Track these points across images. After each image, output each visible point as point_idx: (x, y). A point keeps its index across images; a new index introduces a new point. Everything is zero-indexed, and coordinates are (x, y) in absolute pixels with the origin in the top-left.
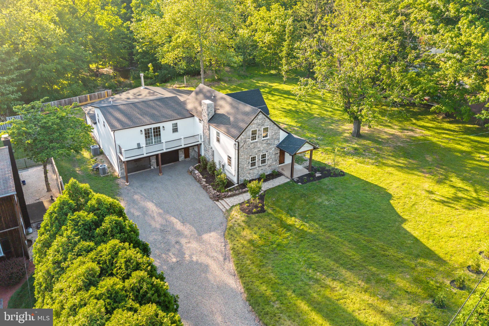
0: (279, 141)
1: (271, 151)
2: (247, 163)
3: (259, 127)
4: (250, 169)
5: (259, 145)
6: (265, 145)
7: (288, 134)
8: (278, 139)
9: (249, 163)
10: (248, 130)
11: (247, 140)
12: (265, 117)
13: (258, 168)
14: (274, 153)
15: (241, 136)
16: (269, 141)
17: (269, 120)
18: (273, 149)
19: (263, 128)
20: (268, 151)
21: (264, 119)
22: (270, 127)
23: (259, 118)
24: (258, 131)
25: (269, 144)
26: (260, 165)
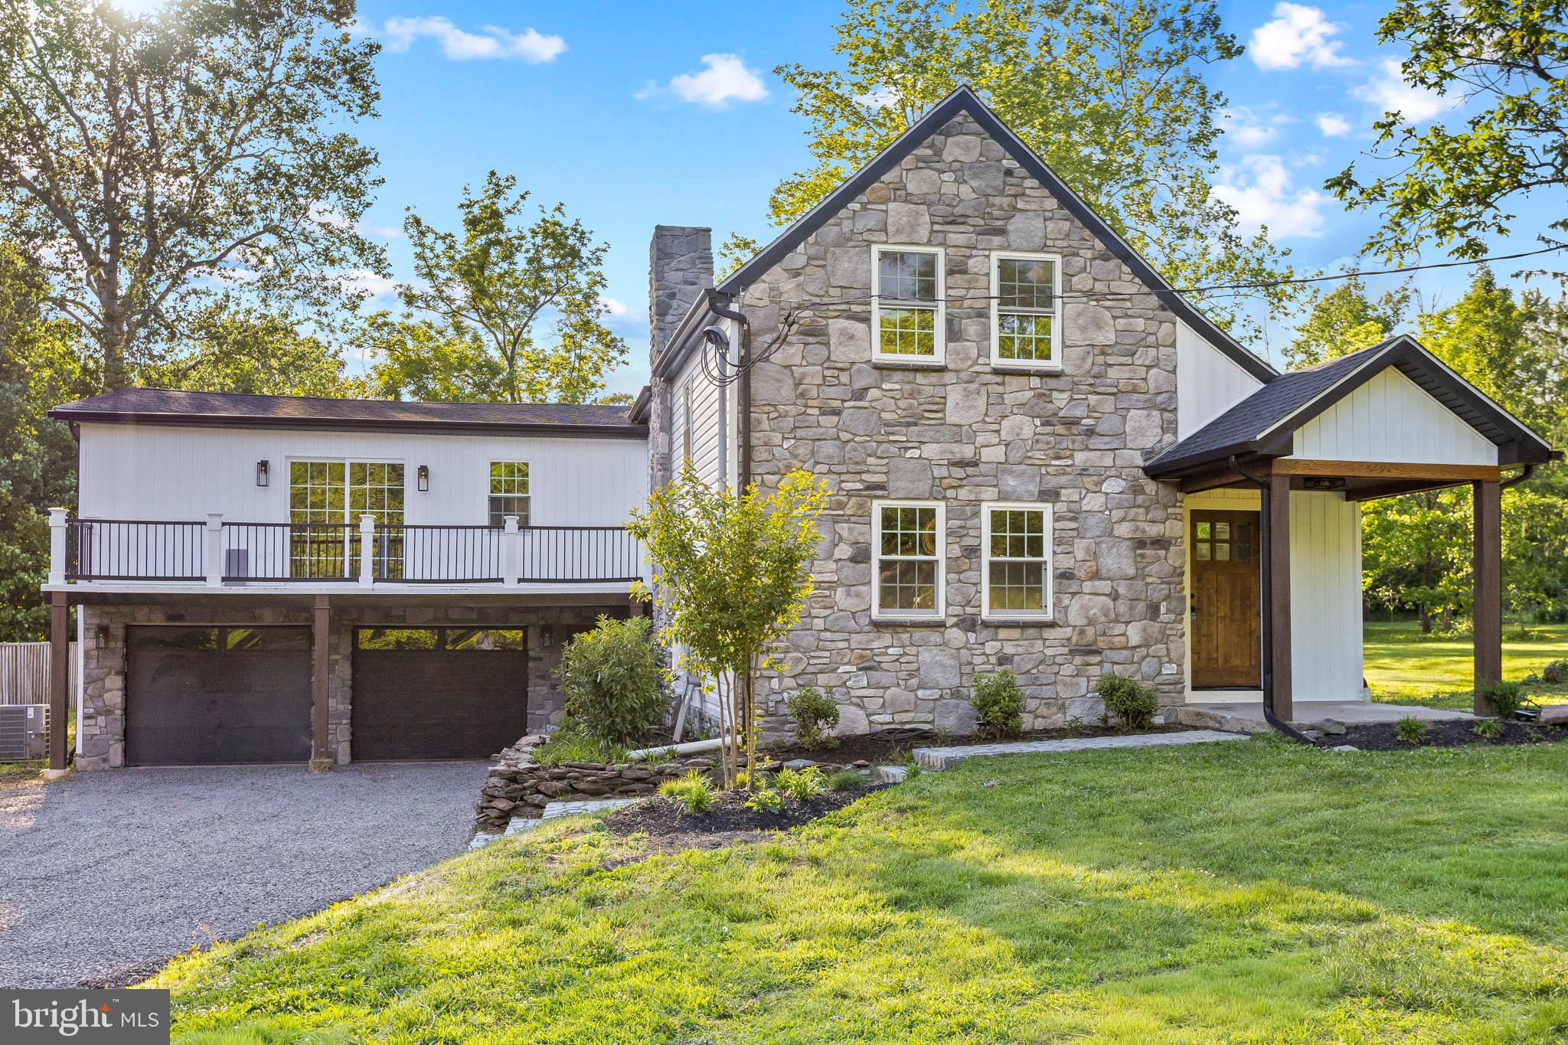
0: (1171, 427)
1: (1093, 502)
2: (844, 551)
3: (957, 237)
4: (879, 626)
5: (960, 408)
6: (1027, 427)
7: (1255, 386)
8: (1166, 406)
9: (861, 556)
10: (843, 241)
11: (836, 325)
12: (1009, 163)
13: (955, 635)
14: (1124, 530)
15: (775, 273)
16: (1061, 399)
17: (1052, 203)
18: (1112, 486)
19: (995, 256)
20: (1064, 494)
21: (999, 182)
22: (1065, 265)
23: (947, 156)
24: (950, 272)
25: (1071, 422)
26: (985, 614)
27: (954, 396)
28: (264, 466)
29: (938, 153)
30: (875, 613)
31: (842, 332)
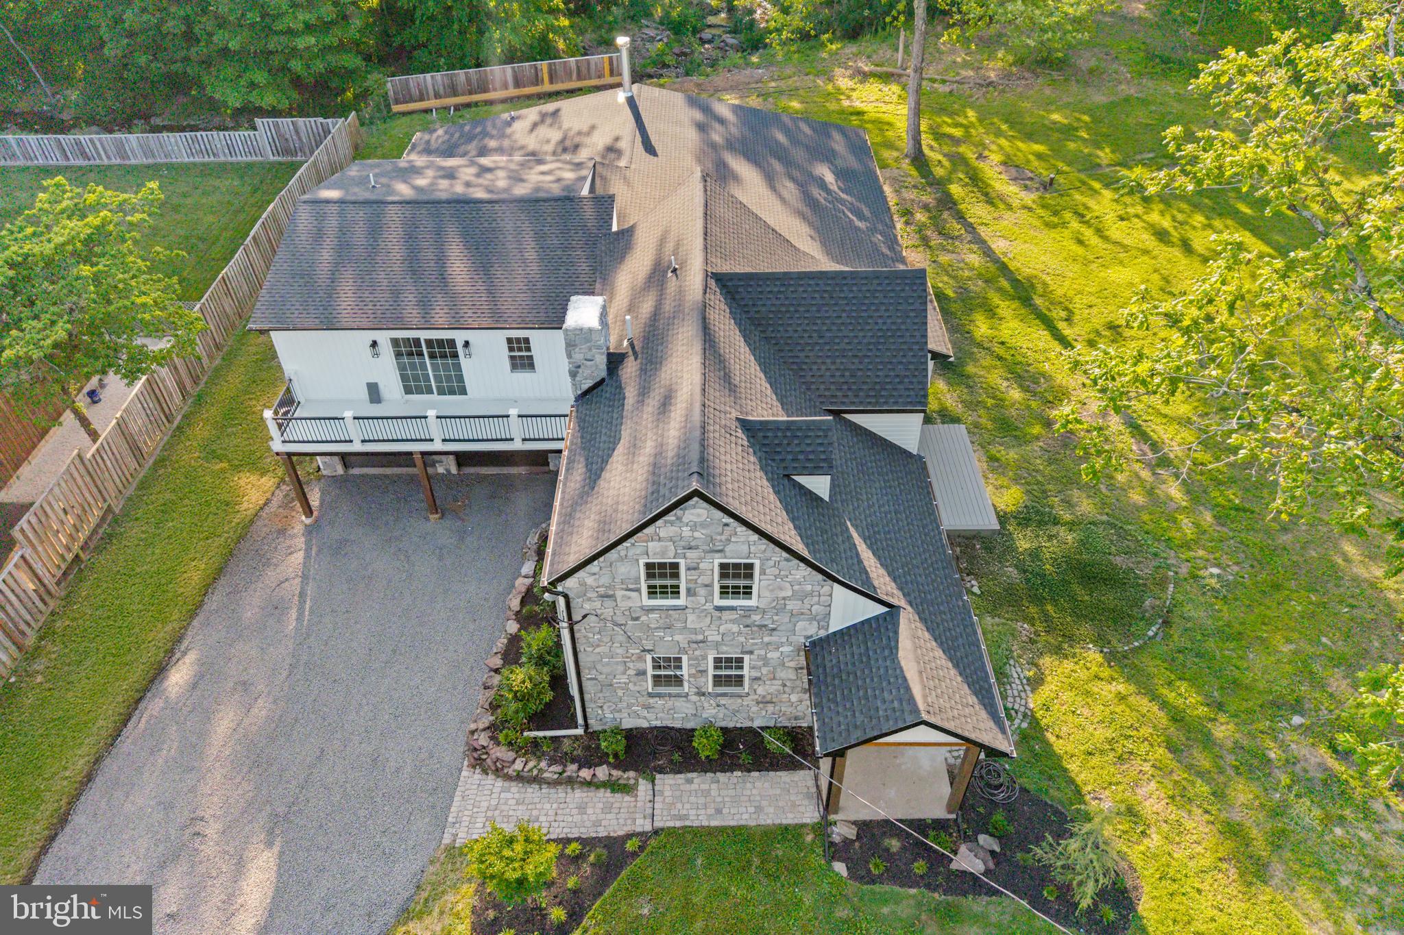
0: (823, 627)
1: (774, 654)
3: (693, 554)
4: (650, 695)
5: (695, 622)
6: (735, 628)
7: (884, 609)
8: (822, 619)
9: (641, 673)
10: (621, 559)
11: (620, 593)
12: (727, 520)
13: (693, 698)
15: (583, 573)
16: (756, 617)
18: (785, 649)
19: (717, 562)
20: (756, 652)
21: (720, 529)
22: (762, 565)
23: (685, 520)
24: (688, 569)
25: (761, 627)
26: (710, 690)
27: (691, 618)
28: (374, 344)
29: (679, 519)
30: (650, 690)
31: (623, 596)
